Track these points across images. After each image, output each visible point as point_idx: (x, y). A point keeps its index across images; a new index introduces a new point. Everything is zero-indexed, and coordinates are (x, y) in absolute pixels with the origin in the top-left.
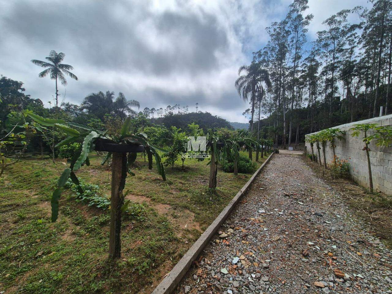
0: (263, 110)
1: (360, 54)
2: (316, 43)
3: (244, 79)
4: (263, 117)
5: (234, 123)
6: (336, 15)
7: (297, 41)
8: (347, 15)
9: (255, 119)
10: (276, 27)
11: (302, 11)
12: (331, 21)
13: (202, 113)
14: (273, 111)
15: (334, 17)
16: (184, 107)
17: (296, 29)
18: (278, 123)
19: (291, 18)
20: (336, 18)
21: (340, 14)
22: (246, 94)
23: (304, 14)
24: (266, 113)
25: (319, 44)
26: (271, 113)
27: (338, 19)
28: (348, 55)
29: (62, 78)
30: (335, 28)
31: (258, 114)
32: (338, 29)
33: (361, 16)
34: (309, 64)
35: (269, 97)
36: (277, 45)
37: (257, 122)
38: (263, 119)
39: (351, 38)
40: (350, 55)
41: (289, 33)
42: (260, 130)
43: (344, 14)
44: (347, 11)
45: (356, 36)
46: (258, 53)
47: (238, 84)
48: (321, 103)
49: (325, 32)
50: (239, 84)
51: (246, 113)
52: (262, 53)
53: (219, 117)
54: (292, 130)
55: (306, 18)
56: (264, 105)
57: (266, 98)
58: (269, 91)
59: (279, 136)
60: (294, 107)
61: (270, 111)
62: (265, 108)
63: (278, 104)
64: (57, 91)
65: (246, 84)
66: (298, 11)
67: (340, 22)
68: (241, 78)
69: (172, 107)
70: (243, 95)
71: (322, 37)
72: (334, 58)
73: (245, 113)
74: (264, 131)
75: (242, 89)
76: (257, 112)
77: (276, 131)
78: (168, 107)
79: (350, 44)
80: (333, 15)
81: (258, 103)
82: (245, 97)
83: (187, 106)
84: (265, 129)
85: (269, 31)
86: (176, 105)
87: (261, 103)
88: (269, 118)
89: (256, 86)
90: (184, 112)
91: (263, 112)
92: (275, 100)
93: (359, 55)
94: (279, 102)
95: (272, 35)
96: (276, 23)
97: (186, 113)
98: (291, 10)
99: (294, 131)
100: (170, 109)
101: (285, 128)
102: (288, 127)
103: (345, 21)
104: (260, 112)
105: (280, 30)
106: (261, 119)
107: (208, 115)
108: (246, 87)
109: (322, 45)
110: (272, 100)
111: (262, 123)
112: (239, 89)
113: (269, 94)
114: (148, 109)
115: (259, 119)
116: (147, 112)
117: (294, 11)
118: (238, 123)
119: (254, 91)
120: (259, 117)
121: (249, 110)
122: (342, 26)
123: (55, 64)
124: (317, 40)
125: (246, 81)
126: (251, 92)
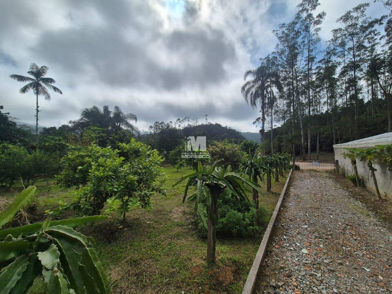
0: (275, 118)
1: (383, 51)
2: (331, 42)
3: (252, 84)
4: (276, 126)
5: (246, 133)
6: (352, 10)
7: (309, 41)
8: (365, 9)
9: (267, 128)
10: (284, 29)
11: (313, 11)
12: (346, 17)
13: (211, 125)
14: (287, 119)
15: (350, 13)
16: (193, 120)
17: (307, 29)
18: (294, 131)
19: (300, 18)
20: (352, 14)
21: (357, 9)
22: (254, 101)
23: (315, 13)
24: (279, 121)
25: (335, 43)
26: (285, 121)
27: (355, 14)
28: (368, 54)
29: (45, 93)
30: (352, 24)
31: (270, 122)
32: (356, 25)
33: (386, 4)
34: (324, 66)
35: (281, 104)
36: (286, 48)
37: (270, 131)
38: (276, 127)
39: (370, 36)
40: (371, 54)
41: (299, 34)
42: (273, 139)
43: (362, 9)
44: (365, 4)
45: (376, 33)
46: (266, 59)
47: (244, 89)
48: (341, 107)
49: (340, 29)
50: (246, 90)
51: (257, 122)
52: (270, 58)
53: (229, 128)
54: (311, 138)
55: (317, 17)
56: (276, 112)
57: (278, 105)
58: (281, 97)
59: (296, 146)
60: (311, 113)
61: (284, 118)
62: (278, 115)
63: (292, 110)
64: (38, 107)
65: (253, 90)
66: (307, 11)
67: (357, 18)
68: (248, 83)
69: (181, 120)
70: (251, 102)
71: (337, 35)
72: (354, 56)
73: (255, 122)
74: (278, 141)
75: (249, 95)
76: (269, 120)
77: (292, 140)
78: (178, 120)
79: (369, 42)
80: (348, 11)
81: (270, 110)
82: (254, 104)
83: (197, 118)
84: (279, 138)
85: (277, 34)
86: (186, 118)
87: (273, 111)
88: (283, 126)
89: (265, 91)
90: (193, 124)
91: (276, 119)
92: (289, 105)
93: (382, 53)
94: (294, 108)
95: (280, 38)
96: (284, 24)
97: (195, 125)
98: (300, 10)
99: (314, 140)
100: (180, 122)
101: (303, 137)
102: (306, 135)
103: (363, 16)
104: (272, 120)
105: (289, 32)
106: (274, 127)
107: (218, 126)
108: (253, 93)
109: (338, 44)
110: (285, 107)
111: (275, 132)
112: (246, 95)
113: (281, 100)
114: (158, 123)
115: (272, 128)
116: (157, 126)
117: (303, 10)
118: (250, 133)
119: (263, 97)
120: (272, 126)
121: (259, 118)
122: (360, 22)
123: (36, 78)
124: (332, 39)
125: (253, 86)
126: (260, 98)
